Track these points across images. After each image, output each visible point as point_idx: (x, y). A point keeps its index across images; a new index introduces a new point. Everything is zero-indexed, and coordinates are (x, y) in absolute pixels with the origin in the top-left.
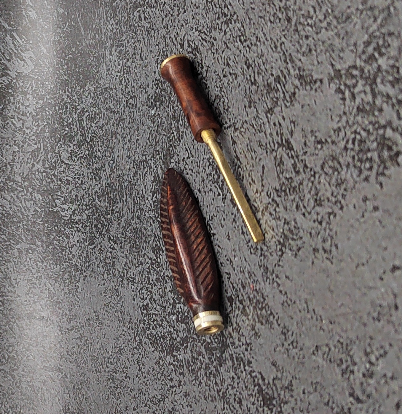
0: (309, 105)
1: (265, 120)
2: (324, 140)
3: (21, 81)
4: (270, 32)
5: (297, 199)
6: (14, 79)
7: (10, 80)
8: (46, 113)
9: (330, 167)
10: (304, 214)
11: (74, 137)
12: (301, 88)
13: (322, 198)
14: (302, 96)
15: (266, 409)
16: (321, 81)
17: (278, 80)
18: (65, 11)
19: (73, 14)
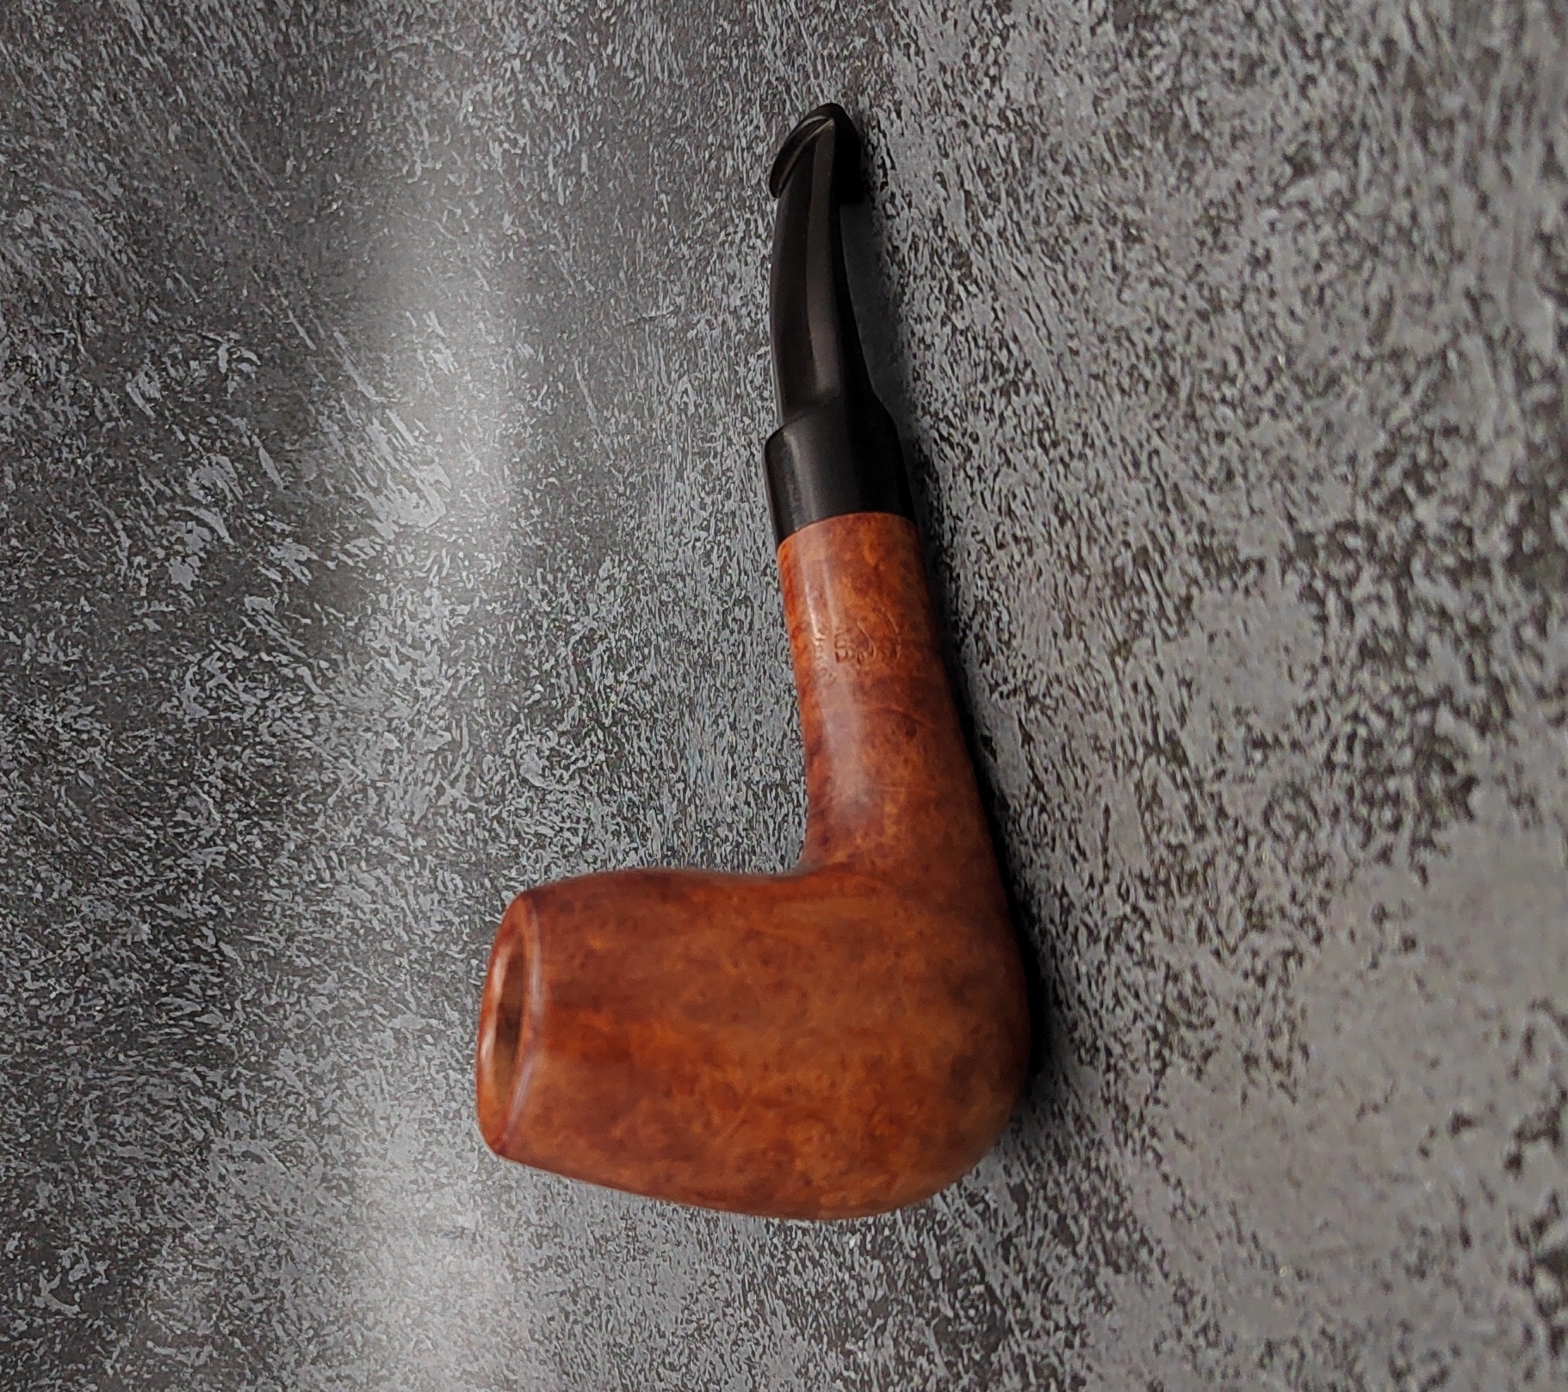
0: (1228, 634)
1: (1109, 676)
2: (1269, 739)
3: (410, 548)
4: (1119, 420)
5: (1199, 909)
6: (390, 543)
7: (378, 548)
8: (477, 640)
9: (1288, 817)
10: (1217, 954)
11: (561, 712)
12: (1205, 583)
13: (1266, 909)
14: (1210, 607)
16: (1261, 565)
17: (1142, 558)
18: (536, 352)
19: (561, 361)
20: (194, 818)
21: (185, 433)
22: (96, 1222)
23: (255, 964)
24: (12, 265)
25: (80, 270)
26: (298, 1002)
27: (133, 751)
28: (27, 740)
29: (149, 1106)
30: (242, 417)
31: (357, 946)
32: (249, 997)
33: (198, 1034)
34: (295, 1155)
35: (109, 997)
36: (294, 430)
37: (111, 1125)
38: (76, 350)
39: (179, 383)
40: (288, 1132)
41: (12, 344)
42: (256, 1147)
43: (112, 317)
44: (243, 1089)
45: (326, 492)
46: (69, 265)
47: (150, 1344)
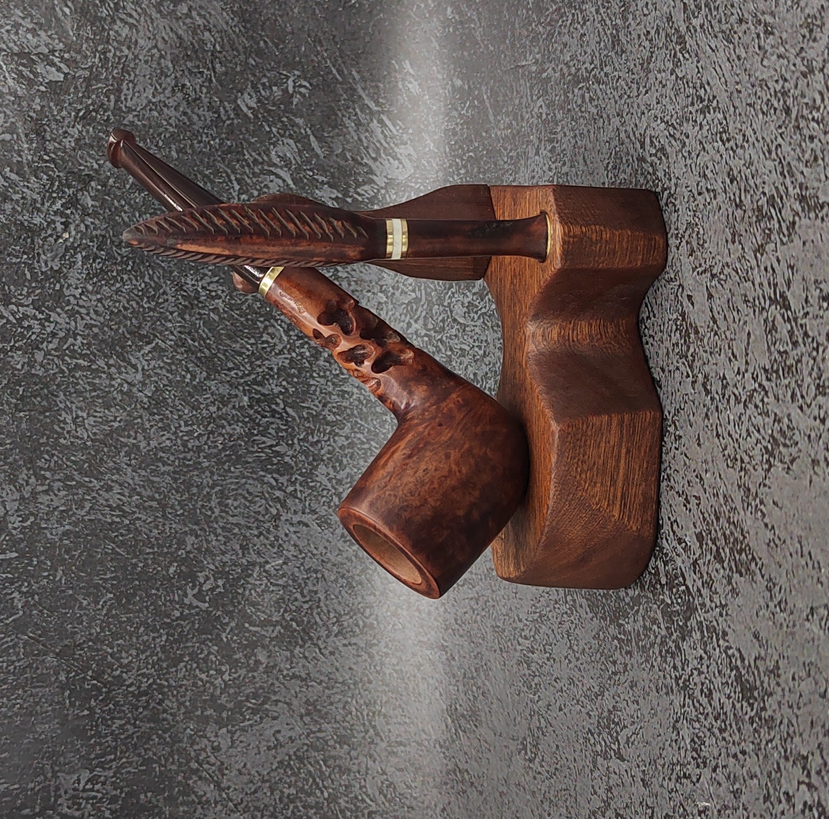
0: (813, 241)
1: (754, 262)
3: (393, 192)
4: (762, 129)
5: (793, 384)
6: (382, 188)
7: (375, 191)
10: (801, 408)
12: (802, 215)
14: (804, 227)
15: (745, 704)
17: (771, 201)
18: (464, 83)
19: (477, 88)
20: (273, 339)
21: (269, 126)
22: (218, 558)
23: (307, 419)
24: (176, 34)
25: (213, 36)
26: (329, 440)
27: (239, 302)
28: (183, 296)
29: (247, 495)
30: (301, 117)
31: (361, 409)
32: (302, 437)
33: (275, 457)
34: (326, 522)
35: (226, 436)
36: (329, 126)
37: (227, 506)
38: (210, 81)
39: (267, 99)
40: (323, 511)
41: (176, 77)
42: (305, 518)
43: (230, 62)
44: (298, 488)
45: (347, 160)
46: (207, 34)
47: (247, 625)
